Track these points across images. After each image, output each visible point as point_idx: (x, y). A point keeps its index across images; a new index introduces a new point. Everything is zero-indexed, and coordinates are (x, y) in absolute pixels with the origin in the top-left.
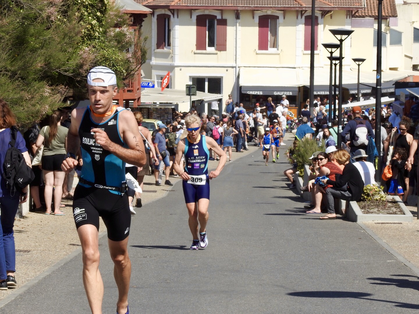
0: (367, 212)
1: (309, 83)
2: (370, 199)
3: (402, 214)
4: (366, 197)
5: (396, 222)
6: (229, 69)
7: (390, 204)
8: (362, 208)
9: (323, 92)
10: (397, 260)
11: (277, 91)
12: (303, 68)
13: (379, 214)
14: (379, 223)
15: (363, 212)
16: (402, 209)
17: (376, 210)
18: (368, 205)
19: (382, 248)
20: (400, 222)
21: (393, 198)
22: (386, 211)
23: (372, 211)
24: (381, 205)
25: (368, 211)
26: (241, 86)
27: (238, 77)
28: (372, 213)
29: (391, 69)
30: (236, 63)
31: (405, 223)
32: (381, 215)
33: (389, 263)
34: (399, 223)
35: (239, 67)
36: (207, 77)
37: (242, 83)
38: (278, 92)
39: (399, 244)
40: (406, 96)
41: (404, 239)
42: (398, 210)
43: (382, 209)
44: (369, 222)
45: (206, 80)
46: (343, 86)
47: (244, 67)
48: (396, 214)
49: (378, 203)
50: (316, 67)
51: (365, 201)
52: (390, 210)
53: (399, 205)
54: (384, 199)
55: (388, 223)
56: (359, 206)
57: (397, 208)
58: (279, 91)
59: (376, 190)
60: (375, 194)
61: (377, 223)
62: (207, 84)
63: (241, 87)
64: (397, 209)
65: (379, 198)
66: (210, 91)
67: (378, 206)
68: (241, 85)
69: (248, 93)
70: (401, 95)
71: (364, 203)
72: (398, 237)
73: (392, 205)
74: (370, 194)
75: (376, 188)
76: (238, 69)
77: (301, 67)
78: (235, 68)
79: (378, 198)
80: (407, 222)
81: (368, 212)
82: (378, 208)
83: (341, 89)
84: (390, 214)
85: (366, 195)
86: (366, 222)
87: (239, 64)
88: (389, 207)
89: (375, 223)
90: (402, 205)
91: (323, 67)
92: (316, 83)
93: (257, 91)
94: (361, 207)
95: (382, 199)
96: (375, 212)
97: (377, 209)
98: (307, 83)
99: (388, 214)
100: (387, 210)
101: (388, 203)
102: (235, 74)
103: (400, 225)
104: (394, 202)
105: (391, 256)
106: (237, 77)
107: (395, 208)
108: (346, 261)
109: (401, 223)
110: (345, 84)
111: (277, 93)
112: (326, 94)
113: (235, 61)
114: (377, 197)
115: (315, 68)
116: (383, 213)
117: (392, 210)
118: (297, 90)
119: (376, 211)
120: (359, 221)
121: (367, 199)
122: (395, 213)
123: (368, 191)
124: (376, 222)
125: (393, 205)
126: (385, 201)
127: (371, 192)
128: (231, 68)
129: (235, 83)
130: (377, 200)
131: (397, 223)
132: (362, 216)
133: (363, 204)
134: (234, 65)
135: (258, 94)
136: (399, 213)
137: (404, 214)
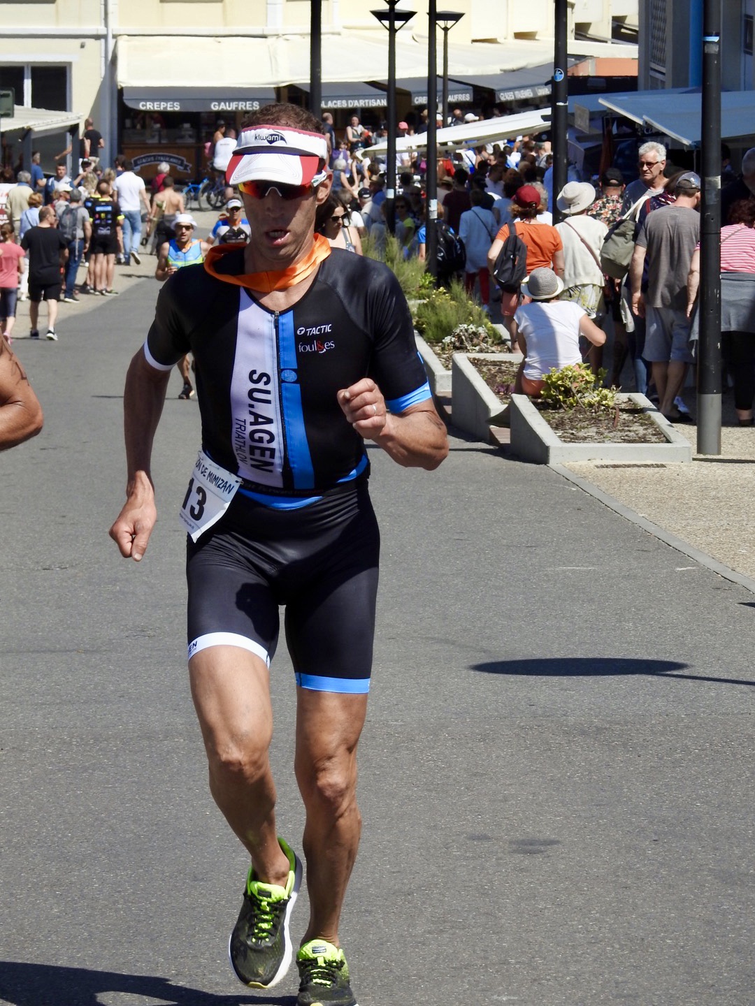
0: (571, 439)
1: (309, 77)
2: (571, 404)
3: (662, 442)
4: (561, 397)
5: (649, 463)
6: (88, 42)
7: (625, 416)
8: (557, 426)
9: (344, 102)
10: (696, 563)
11: (219, 100)
12: (286, 37)
13: (603, 442)
14: (607, 467)
15: (560, 437)
16: (659, 427)
17: (592, 431)
18: (571, 420)
19: (646, 535)
20: (659, 463)
21: (630, 400)
22: (619, 434)
23: (581, 434)
24: (603, 418)
25: (572, 434)
26: (122, 89)
27: (112, 64)
28: (585, 439)
29: (519, 36)
30: (106, 25)
31: (673, 465)
32: (608, 445)
33: (682, 573)
34: (658, 466)
35: (115, 37)
36: (28, 63)
37: (125, 78)
38: (222, 104)
39: (684, 523)
40: (593, 117)
41: (690, 508)
42: (650, 431)
43: (608, 429)
44: (580, 463)
45: (28, 73)
46: (398, 85)
47: (129, 35)
48: (646, 441)
49: (596, 412)
50: (325, 34)
51: (561, 407)
52: (630, 431)
53: (650, 417)
54: (611, 404)
55: (629, 466)
56: (548, 421)
57: (646, 424)
58: (225, 100)
59: (587, 378)
60: (584, 388)
61: (602, 467)
62: (28, 84)
63: (121, 92)
64: (646, 429)
65: (598, 399)
66: (36, 103)
67: (596, 421)
68: (123, 85)
69: (142, 106)
70: (578, 113)
71: (559, 413)
72: (671, 503)
73: (631, 418)
74: (574, 391)
75: (587, 375)
76: (111, 42)
77: (280, 32)
78: (103, 41)
79: (595, 399)
80: (679, 463)
81: (574, 439)
82: (598, 427)
83: (392, 92)
84: (630, 442)
85: (560, 393)
86: (571, 463)
87: (115, 26)
88: (625, 424)
89: (597, 467)
90: (659, 418)
91: (339, 34)
92: (326, 77)
93: (166, 100)
94: (554, 426)
95: (604, 402)
96: (592, 437)
97: (595, 429)
98: (302, 77)
99: (625, 441)
100: (621, 431)
101: (621, 413)
102: (103, 55)
103: (661, 470)
104: (635, 411)
105: (678, 555)
106: (109, 62)
107: (642, 425)
108: (574, 572)
109: (663, 466)
110: (402, 80)
111: (219, 105)
112: (350, 106)
113: (103, 21)
114: (592, 397)
115: (322, 37)
116: (612, 440)
117: (634, 431)
118: (273, 96)
119: (594, 434)
120: (554, 461)
121: (565, 402)
122: (643, 440)
123: (568, 383)
124: (599, 463)
125: (635, 417)
126: (613, 408)
127: (575, 385)
128: (93, 40)
129: (104, 78)
130: (591, 405)
131: (652, 466)
132: (561, 448)
133: (557, 416)
134: (102, 31)
135: (169, 109)
136: (654, 439)
137: (668, 441)
